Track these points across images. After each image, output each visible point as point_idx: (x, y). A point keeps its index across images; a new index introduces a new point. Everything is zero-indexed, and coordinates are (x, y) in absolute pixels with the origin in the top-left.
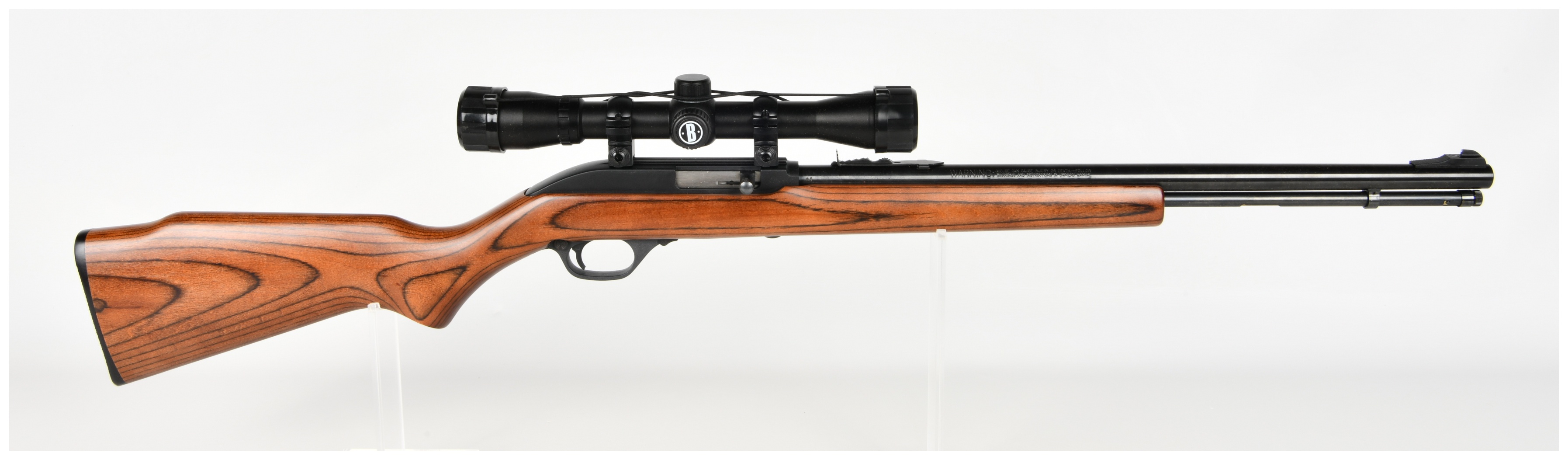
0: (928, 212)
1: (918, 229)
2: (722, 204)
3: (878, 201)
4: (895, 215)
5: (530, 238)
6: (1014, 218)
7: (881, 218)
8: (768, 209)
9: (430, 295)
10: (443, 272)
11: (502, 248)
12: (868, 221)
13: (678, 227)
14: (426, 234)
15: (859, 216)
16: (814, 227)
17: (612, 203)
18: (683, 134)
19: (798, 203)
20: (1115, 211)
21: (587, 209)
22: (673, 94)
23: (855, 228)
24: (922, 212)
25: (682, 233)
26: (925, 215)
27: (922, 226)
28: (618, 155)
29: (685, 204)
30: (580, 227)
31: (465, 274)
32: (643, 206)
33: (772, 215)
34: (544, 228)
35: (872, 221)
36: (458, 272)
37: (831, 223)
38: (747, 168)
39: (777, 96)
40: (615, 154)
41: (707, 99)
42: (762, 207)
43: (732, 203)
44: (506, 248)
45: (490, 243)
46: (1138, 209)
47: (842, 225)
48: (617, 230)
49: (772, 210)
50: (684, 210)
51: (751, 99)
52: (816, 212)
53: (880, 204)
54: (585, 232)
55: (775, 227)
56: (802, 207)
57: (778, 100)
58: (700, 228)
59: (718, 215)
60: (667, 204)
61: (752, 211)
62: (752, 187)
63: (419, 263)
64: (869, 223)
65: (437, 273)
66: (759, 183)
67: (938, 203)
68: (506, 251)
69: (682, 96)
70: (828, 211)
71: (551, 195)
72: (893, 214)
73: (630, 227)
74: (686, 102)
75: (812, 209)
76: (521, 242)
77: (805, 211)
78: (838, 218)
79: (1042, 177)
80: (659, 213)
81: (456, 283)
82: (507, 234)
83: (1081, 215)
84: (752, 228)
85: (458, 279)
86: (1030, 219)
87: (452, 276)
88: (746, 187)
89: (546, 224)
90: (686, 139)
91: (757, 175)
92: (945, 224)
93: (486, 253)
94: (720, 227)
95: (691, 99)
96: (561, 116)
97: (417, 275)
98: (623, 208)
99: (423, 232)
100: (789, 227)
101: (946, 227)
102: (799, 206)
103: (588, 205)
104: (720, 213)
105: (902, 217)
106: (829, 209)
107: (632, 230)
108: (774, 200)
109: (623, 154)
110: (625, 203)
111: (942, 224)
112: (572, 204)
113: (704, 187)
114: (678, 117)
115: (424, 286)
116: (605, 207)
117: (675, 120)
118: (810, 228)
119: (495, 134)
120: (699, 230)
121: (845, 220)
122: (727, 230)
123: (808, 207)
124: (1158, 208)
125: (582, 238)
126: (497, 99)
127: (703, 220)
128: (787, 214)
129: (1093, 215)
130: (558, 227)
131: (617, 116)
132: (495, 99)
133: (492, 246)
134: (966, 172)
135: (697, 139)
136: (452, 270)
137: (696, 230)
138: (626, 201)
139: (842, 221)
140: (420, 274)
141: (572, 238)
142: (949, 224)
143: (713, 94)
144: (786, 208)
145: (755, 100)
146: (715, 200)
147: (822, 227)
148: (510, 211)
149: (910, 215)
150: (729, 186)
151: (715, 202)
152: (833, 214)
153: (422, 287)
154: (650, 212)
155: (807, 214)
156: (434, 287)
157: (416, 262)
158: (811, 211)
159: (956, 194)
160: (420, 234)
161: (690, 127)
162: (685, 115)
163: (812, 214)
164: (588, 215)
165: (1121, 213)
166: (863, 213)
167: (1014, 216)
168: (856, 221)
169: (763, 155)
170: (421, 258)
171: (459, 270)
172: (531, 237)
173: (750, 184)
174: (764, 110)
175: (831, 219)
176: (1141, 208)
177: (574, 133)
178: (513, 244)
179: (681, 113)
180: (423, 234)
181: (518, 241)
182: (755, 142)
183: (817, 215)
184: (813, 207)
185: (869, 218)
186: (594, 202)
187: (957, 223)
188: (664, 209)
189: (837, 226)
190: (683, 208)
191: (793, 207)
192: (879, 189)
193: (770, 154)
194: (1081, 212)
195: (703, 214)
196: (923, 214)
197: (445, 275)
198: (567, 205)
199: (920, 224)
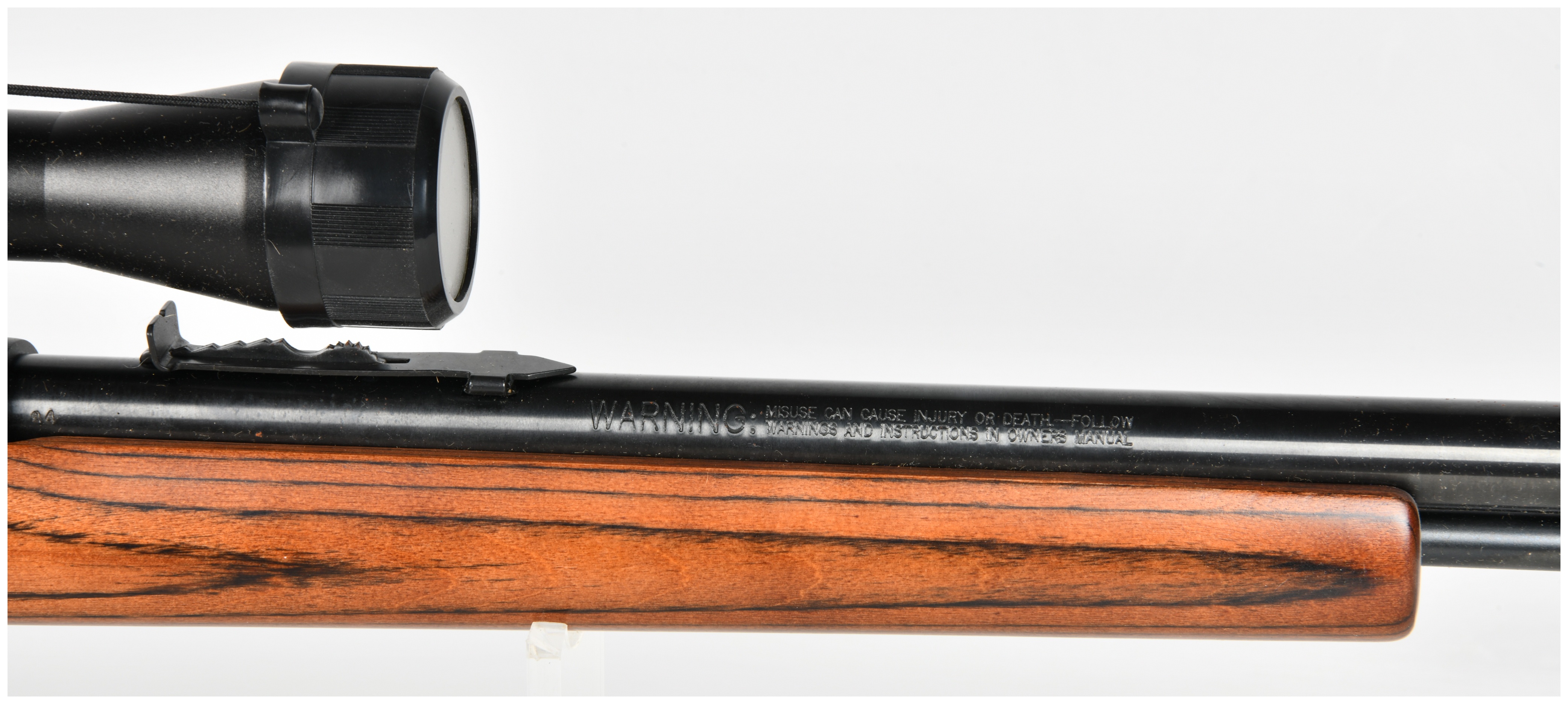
0: (492, 560)
1: (463, 617)
3: (303, 512)
4: (367, 565)
6: (824, 595)
7: (316, 575)
12: (266, 584)
15: (231, 567)
16: (59, 602)
20: (1214, 583)
23: (219, 609)
24: (474, 558)
26: (482, 573)
27: (473, 611)
35: (278, 585)
37: (121, 589)
46: (1309, 581)
47: (166, 597)
52: (60, 546)
53: (309, 524)
67: (534, 530)
70: (106, 544)
72: (358, 565)
75: (43, 534)
77: (16, 540)
78: (147, 572)
79: (942, 436)
83: (1082, 593)
86: (882, 600)
92: (561, 606)
101: (568, 617)
105: (394, 575)
106: (109, 538)
111: (548, 606)
118: (43, 602)
121: (176, 581)
123: (27, 528)
124: (1391, 581)
129: (1127, 595)
134: (650, 409)
139: (163, 582)
142: (577, 607)
149: (425, 568)
152: (126, 557)
155: (27, 553)
158: (43, 544)
159: (599, 498)
163: (45, 554)
165: (1240, 591)
166: (244, 557)
167: (823, 587)
168: (220, 585)
176: (1322, 575)
183: (66, 556)
184: (46, 525)
185: (270, 576)
187: (609, 605)
189: (148, 599)
192: (305, 467)
194: (1079, 581)
196: (474, 567)
199: (467, 603)
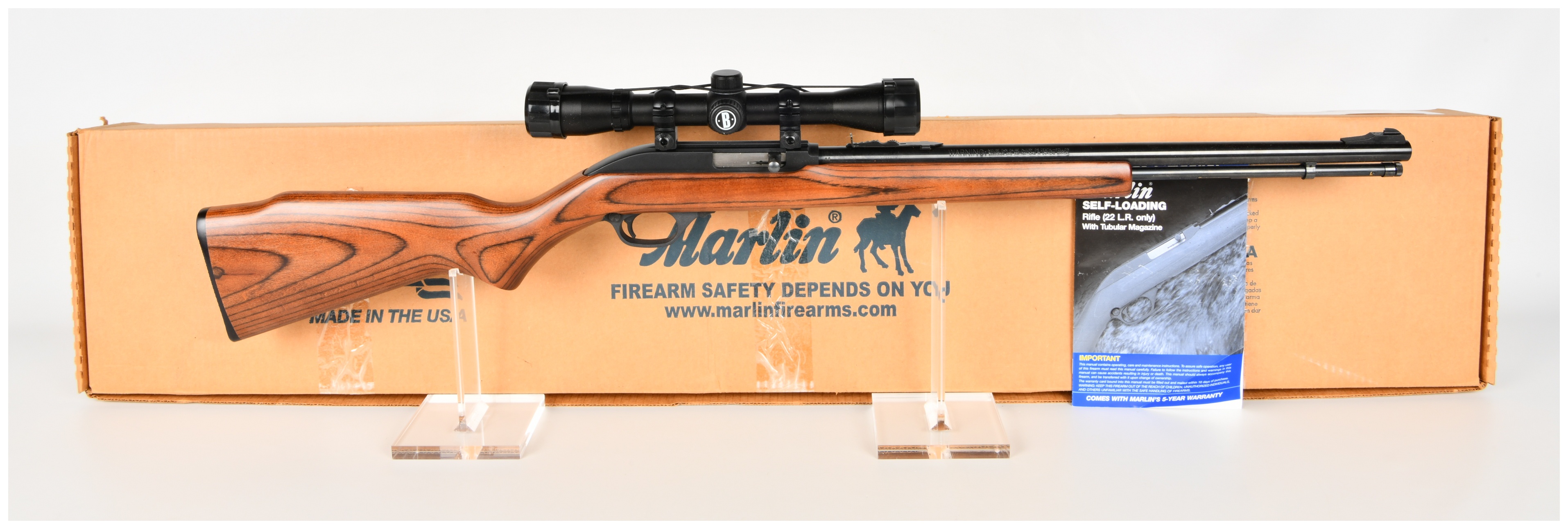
0: (930, 186)
1: (922, 201)
2: (753, 181)
3: (887, 177)
4: (902, 188)
5: (588, 212)
6: (1004, 191)
7: (890, 191)
8: (792, 185)
9: (503, 262)
10: (513, 242)
11: (564, 220)
12: (879, 194)
13: (715, 201)
14: (499, 209)
15: (871, 190)
16: (832, 200)
17: (659, 181)
18: (719, 121)
19: (818, 180)
20: (1090, 184)
21: (637, 187)
22: (710, 87)
23: (868, 200)
24: (925, 186)
25: (718, 206)
26: (927, 189)
28: (664, 140)
29: (721, 181)
30: (631, 202)
31: (532, 243)
32: (685, 183)
33: (796, 190)
34: (600, 203)
36: (526, 242)
37: (846, 197)
38: (774, 150)
39: (800, 88)
40: (661, 139)
41: (740, 91)
42: (787, 183)
43: (761, 180)
44: (567, 221)
45: (554, 217)
46: (1110, 182)
47: (856, 198)
48: (663, 204)
49: (796, 186)
50: (720, 186)
51: (777, 91)
52: (834, 187)
53: (889, 180)
54: (635, 206)
55: (798, 200)
56: (822, 183)
57: (800, 91)
58: (734, 202)
59: (750, 190)
60: (706, 182)
61: (779, 187)
62: (779, 166)
63: (493, 234)
64: (880, 196)
65: (508, 243)
66: (784, 163)
67: (939, 179)
68: (568, 223)
69: (718, 89)
70: (844, 186)
71: (606, 174)
72: (900, 188)
73: (674, 202)
74: (721, 94)
75: (830, 185)
76: (580, 216)
77: (824, 186)
78: (853, 192)
79: (1027, 155)
80: (699, 189)
81: (525, 251)
82: (568, 208)
83: (1061, 187)
84: (779, 201)
85: (526, 247)
86: (1017, 191)
87: (521, 245)
88: (774, 166)
89: (602, 200)
90: (722, 125)
91: (783, 156)
92: (945, 196)
93: (550, 225)
94: (751, 201)
95: (726, 91)
96: (614, 106)
97: (491, 245)
98: (668, 185)
99: (496, 207)
100: (811, 200)
101: (945, 199)
102: (819, 182)
103: (638, 183)
104: (751, 189)
105: (908, 191)
107: (675, 204)
108: (797, 178)
109: (667, 139)
110: (669, 181)
111: (941, 196)
112: (624, 182)
113: (738, 167)
114: (714, 107)
115: (497, 254)
116: (652, 184)
117: (712, 110)
119: (557, 122)
120: (733, 203)
121: (859, 194)
122: (757, 203)
123: (827, 183)
124: (1127, 181)
125: (633, 212)
126: (559, 93)
127: (737, 195)
128: (809, 189)
129: (1071, 187)
130: (612, 202)
131: (662, 106)
132: (557, 93)
133: (556, 218)
134: (962, 151)
135: (731, 126)
136: (521, 239)
137: (731, 203)
138: (671, 179)
139: (856, 194)
140: (494, 243)
141: (624, 211)
142: (948, 196)
143: (744, 87)
144: (808, 184)
145: (781, 91)
146: (747, 178)
147: (839, 200)
148: (571, 188)
149: (914, 189)
150: (759, 165)
151: (747, 179)
152: (848, 189)
153: (495, 255)
154: (691, 188)
155: (826, 189)
156: (506, 255)
157: (490, 233)
158: (830, 187)
159: (953, 171)
160: (493, 209)
161: (725, 116)
162: (721, 105)
163: (831, 189)
164: (638, 192)
165: (1095, 185)
166: (874, 188)
167: (1004, 189)
168: (869, 195)
169: (788, 139)
170: (495, 230)
171: (527, 240)
172: (589, 210)
173: (777, 164)
174: (788, 101)
175: (847, 193)
176: (1112, 180)
177: (625, 121)
178: (574, 217)
179: (717, 103)
180: (496, 209)
181: (578, 215)
182: (780, 127)
183: (835, 189)
184: (831, 183)
186: (642, 180)
187: (955, 196)
188: (703, 185)
189: (852, 199)
190: (720, 184)
191: (813, 183)
192: (887, 167)
193: (793, 138)
194: (1060, 185)
195: (737, 190)
196: (925, 188)
197: (515, 244)
198: (619, 183)
199: (923, 197)
